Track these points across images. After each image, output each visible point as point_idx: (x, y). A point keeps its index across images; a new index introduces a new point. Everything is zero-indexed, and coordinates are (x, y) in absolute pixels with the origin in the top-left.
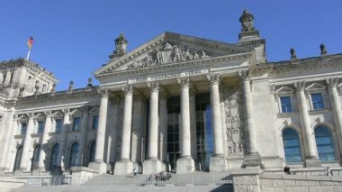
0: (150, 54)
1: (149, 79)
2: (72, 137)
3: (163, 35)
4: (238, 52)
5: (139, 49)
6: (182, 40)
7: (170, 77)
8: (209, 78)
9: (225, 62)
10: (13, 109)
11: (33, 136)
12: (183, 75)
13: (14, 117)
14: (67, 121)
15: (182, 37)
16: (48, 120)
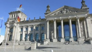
0: (60, 11)
1: (60, 18)
2: (36, 32)
3: (64, 6)
4: (85, 12)
5: (57, 10)
6: (69, 8)
7: (66, 17)
8: (77, 18)
9: (81, 14)
10: (19, 24)
11: (25, 32)
12: (70, 17)
13: (19, 27)
14: (34, 28)
15: (69, 7)
16: (29, 28)
